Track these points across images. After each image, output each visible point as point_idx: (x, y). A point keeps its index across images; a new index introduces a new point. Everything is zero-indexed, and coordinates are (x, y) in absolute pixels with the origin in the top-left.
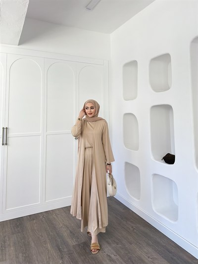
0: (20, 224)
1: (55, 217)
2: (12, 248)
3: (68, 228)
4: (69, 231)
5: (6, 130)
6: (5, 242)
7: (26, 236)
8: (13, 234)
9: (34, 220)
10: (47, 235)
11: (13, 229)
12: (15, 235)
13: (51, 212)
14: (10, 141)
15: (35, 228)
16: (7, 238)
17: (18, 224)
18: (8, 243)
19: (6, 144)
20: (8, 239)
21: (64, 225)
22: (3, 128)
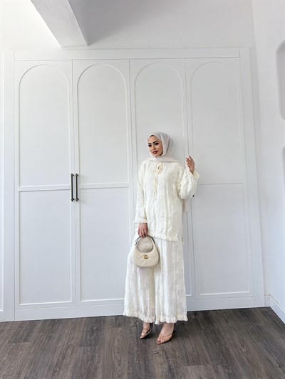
0: (97, 329)
2: (69, 373)
3: (167, 358)
4: (166, 366)
6: (64, 358)
7: (97, 355)
8: (81, 346)
10: (129, 363)
12: (83, 348)
14: (84, 195)
15: (116, 343)
16: (70, 351)
17: (95, 329)
18: (68, 361)
19: (77, 199)
20: (70, 354)
22: (72, 175)
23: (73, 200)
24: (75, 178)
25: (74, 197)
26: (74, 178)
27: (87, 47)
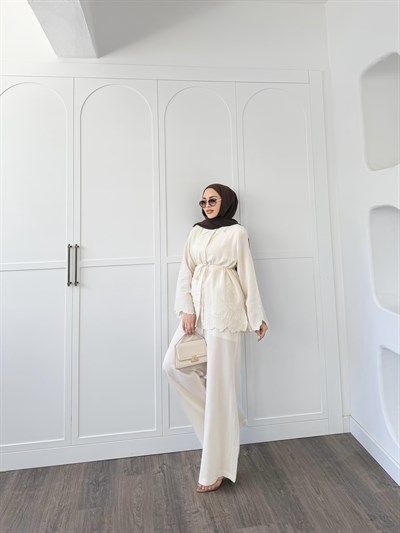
0: (104, 480)
1: (189, 474)
3: (212, 518)
4: (211, 531)
5: (74, 251)
7: (107, 521)
9: (137, 473)
10: (156, 530)
11: (85, 491)
12: (83, 511)
13: (183, 456)
14: (86, 276)
15: (135, 501)
17: (100, 480)
19: (76, 283)
21: (205, 507)
22: (70, 247)
25: (72, 280)
27: (96, 60)
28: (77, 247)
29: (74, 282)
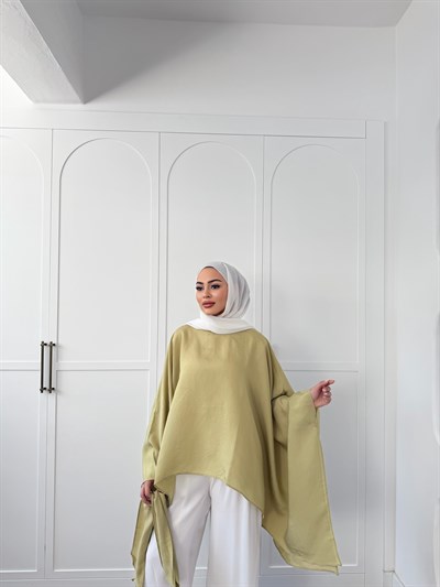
5: (48, 350)
19: (51, 389)
22: (43, 344)
23: (42, 389)
24: (49, 348)
25: (46, 385)
26: (46, 349)
27: (81, 106)
28: (52, 345)
29: (48, 388)
